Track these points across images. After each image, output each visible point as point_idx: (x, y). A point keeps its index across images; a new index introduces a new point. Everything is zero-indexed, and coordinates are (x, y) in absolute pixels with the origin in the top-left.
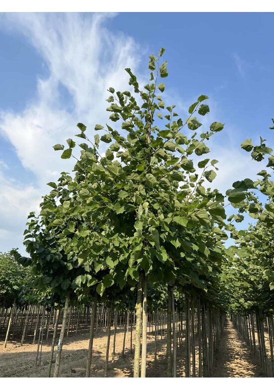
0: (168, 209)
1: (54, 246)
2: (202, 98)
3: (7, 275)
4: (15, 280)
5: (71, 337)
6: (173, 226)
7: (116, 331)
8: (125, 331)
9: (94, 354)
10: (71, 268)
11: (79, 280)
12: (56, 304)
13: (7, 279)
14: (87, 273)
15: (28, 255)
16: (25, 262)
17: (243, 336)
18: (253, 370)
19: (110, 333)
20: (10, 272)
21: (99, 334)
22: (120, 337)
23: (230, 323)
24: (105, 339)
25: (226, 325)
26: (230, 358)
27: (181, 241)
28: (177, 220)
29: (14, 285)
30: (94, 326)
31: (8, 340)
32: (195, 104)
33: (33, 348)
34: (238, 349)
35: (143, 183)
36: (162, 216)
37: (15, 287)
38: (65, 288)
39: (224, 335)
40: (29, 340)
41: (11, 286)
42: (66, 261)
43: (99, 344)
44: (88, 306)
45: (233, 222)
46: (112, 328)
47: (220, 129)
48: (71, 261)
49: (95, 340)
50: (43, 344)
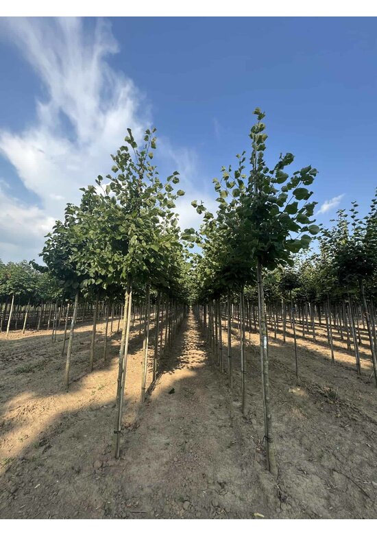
0: (149, 239)
1: (65, 259)
2: (176, 173)
3: (20, 280)
4: (28, 284)
5: (78, 324)
6: (151, 250)
7: (113, 320)
8: (120, 319)
9: (97, 333)
10: (79, 274)
11: (86, 283)
12: (67, 300)
13: (21, 283)
14: (91, 278)
15: (45, 265)
16: (42, 269)
17: (197, 318)
18: (199, 335)
19: (108, 321)
20: (22, 278)
21: (100, 321)
22: (115, 323)
23: (191, 311)
24: (105, 324)
25: (188, 312)
26: (187, 330)
27: (155, 258)
28: (153, 247)
29: (28, 288)
30: (97, 317)
31: (25, 328)
32: (172, 176)
33: (49, 332)
34: (192, 325)
35: (135, 223)
36: (144, 244)
37: (29, 290)
38: (75, 288)
39: (186, 318)
40: (44, 327)
41: (25, 289)
42: (75, 269)
43: (100, 327)
44: (91, 304)
45: (188, 248)
46: (110, 318)
47: (183, 194)
48: (78, 270)
49: (97, 325)
50: (57, 330)
